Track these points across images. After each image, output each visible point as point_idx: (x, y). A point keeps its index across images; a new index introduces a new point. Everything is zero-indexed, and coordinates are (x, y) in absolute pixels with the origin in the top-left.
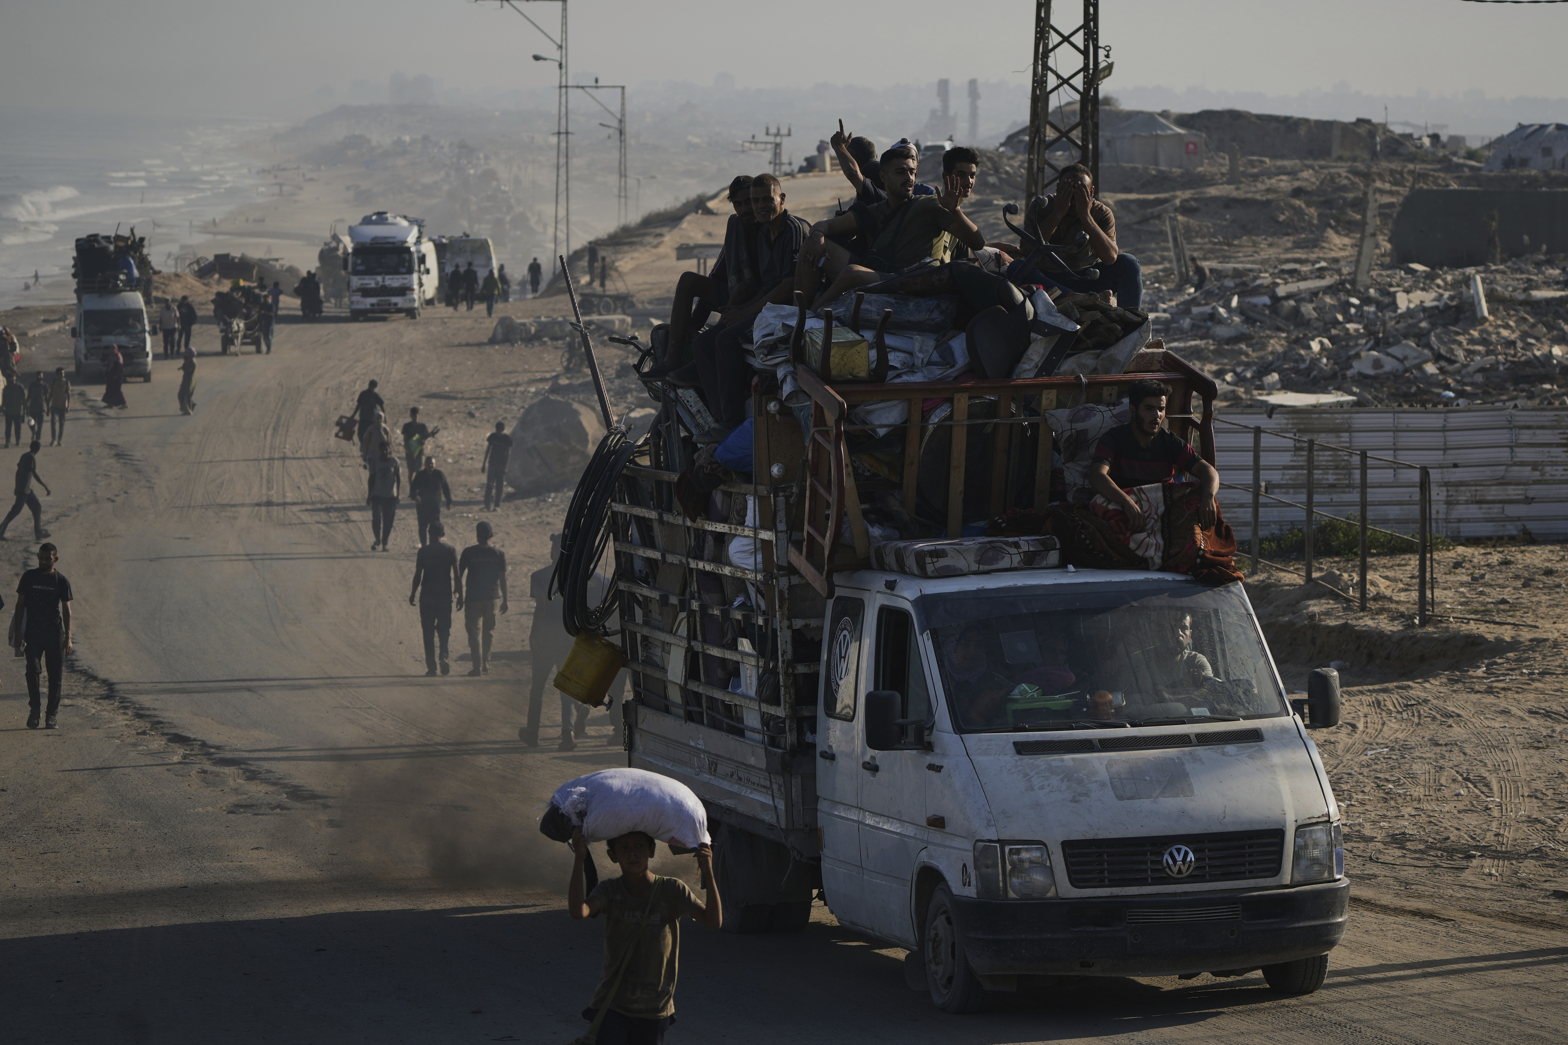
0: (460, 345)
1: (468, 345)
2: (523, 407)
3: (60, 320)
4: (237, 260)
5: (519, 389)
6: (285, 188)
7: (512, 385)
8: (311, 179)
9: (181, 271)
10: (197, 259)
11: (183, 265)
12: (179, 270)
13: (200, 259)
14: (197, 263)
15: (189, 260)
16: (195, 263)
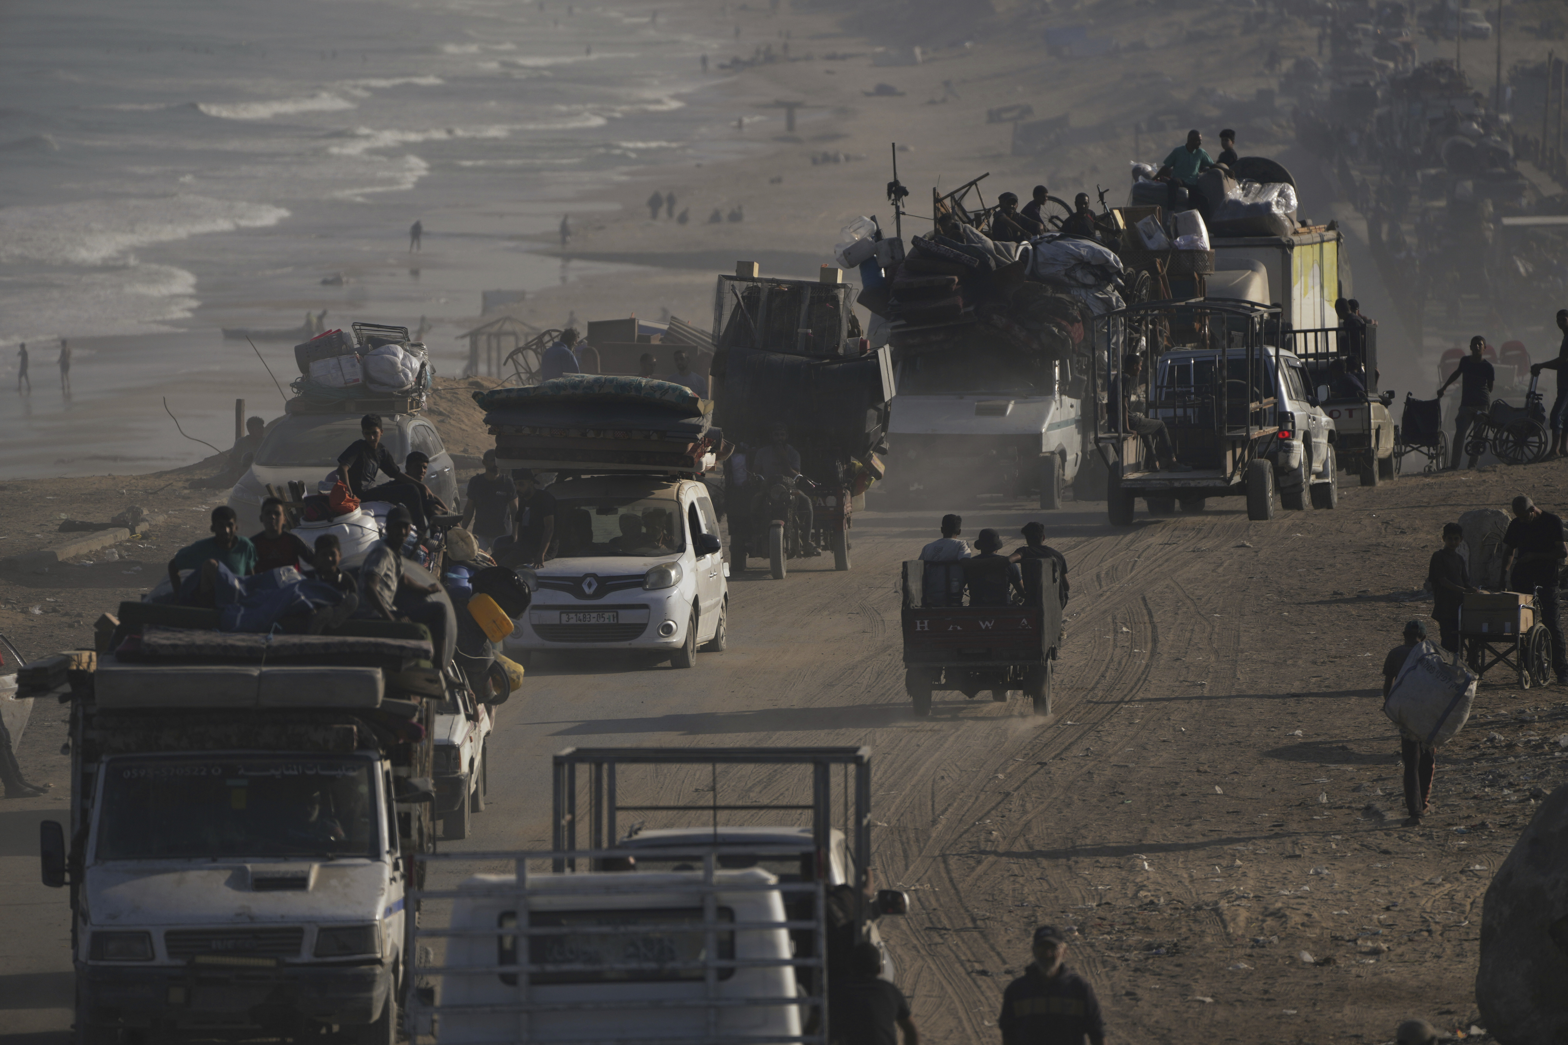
0: (1337, 599)
1: (1362, 598)
2: (1536, 795)
3: (118, 523)
4: (655, 341)
5: (1521, 737)
6: (802, 118)
7: (1501, 724)
8: (883, 90)
9: (490, 373)
10: (535, 336)
11: (494, 355)
12: (482, 369)
13: (544, 334)
14: (534, 347)
15: (512, 339)
16: (528, 346)
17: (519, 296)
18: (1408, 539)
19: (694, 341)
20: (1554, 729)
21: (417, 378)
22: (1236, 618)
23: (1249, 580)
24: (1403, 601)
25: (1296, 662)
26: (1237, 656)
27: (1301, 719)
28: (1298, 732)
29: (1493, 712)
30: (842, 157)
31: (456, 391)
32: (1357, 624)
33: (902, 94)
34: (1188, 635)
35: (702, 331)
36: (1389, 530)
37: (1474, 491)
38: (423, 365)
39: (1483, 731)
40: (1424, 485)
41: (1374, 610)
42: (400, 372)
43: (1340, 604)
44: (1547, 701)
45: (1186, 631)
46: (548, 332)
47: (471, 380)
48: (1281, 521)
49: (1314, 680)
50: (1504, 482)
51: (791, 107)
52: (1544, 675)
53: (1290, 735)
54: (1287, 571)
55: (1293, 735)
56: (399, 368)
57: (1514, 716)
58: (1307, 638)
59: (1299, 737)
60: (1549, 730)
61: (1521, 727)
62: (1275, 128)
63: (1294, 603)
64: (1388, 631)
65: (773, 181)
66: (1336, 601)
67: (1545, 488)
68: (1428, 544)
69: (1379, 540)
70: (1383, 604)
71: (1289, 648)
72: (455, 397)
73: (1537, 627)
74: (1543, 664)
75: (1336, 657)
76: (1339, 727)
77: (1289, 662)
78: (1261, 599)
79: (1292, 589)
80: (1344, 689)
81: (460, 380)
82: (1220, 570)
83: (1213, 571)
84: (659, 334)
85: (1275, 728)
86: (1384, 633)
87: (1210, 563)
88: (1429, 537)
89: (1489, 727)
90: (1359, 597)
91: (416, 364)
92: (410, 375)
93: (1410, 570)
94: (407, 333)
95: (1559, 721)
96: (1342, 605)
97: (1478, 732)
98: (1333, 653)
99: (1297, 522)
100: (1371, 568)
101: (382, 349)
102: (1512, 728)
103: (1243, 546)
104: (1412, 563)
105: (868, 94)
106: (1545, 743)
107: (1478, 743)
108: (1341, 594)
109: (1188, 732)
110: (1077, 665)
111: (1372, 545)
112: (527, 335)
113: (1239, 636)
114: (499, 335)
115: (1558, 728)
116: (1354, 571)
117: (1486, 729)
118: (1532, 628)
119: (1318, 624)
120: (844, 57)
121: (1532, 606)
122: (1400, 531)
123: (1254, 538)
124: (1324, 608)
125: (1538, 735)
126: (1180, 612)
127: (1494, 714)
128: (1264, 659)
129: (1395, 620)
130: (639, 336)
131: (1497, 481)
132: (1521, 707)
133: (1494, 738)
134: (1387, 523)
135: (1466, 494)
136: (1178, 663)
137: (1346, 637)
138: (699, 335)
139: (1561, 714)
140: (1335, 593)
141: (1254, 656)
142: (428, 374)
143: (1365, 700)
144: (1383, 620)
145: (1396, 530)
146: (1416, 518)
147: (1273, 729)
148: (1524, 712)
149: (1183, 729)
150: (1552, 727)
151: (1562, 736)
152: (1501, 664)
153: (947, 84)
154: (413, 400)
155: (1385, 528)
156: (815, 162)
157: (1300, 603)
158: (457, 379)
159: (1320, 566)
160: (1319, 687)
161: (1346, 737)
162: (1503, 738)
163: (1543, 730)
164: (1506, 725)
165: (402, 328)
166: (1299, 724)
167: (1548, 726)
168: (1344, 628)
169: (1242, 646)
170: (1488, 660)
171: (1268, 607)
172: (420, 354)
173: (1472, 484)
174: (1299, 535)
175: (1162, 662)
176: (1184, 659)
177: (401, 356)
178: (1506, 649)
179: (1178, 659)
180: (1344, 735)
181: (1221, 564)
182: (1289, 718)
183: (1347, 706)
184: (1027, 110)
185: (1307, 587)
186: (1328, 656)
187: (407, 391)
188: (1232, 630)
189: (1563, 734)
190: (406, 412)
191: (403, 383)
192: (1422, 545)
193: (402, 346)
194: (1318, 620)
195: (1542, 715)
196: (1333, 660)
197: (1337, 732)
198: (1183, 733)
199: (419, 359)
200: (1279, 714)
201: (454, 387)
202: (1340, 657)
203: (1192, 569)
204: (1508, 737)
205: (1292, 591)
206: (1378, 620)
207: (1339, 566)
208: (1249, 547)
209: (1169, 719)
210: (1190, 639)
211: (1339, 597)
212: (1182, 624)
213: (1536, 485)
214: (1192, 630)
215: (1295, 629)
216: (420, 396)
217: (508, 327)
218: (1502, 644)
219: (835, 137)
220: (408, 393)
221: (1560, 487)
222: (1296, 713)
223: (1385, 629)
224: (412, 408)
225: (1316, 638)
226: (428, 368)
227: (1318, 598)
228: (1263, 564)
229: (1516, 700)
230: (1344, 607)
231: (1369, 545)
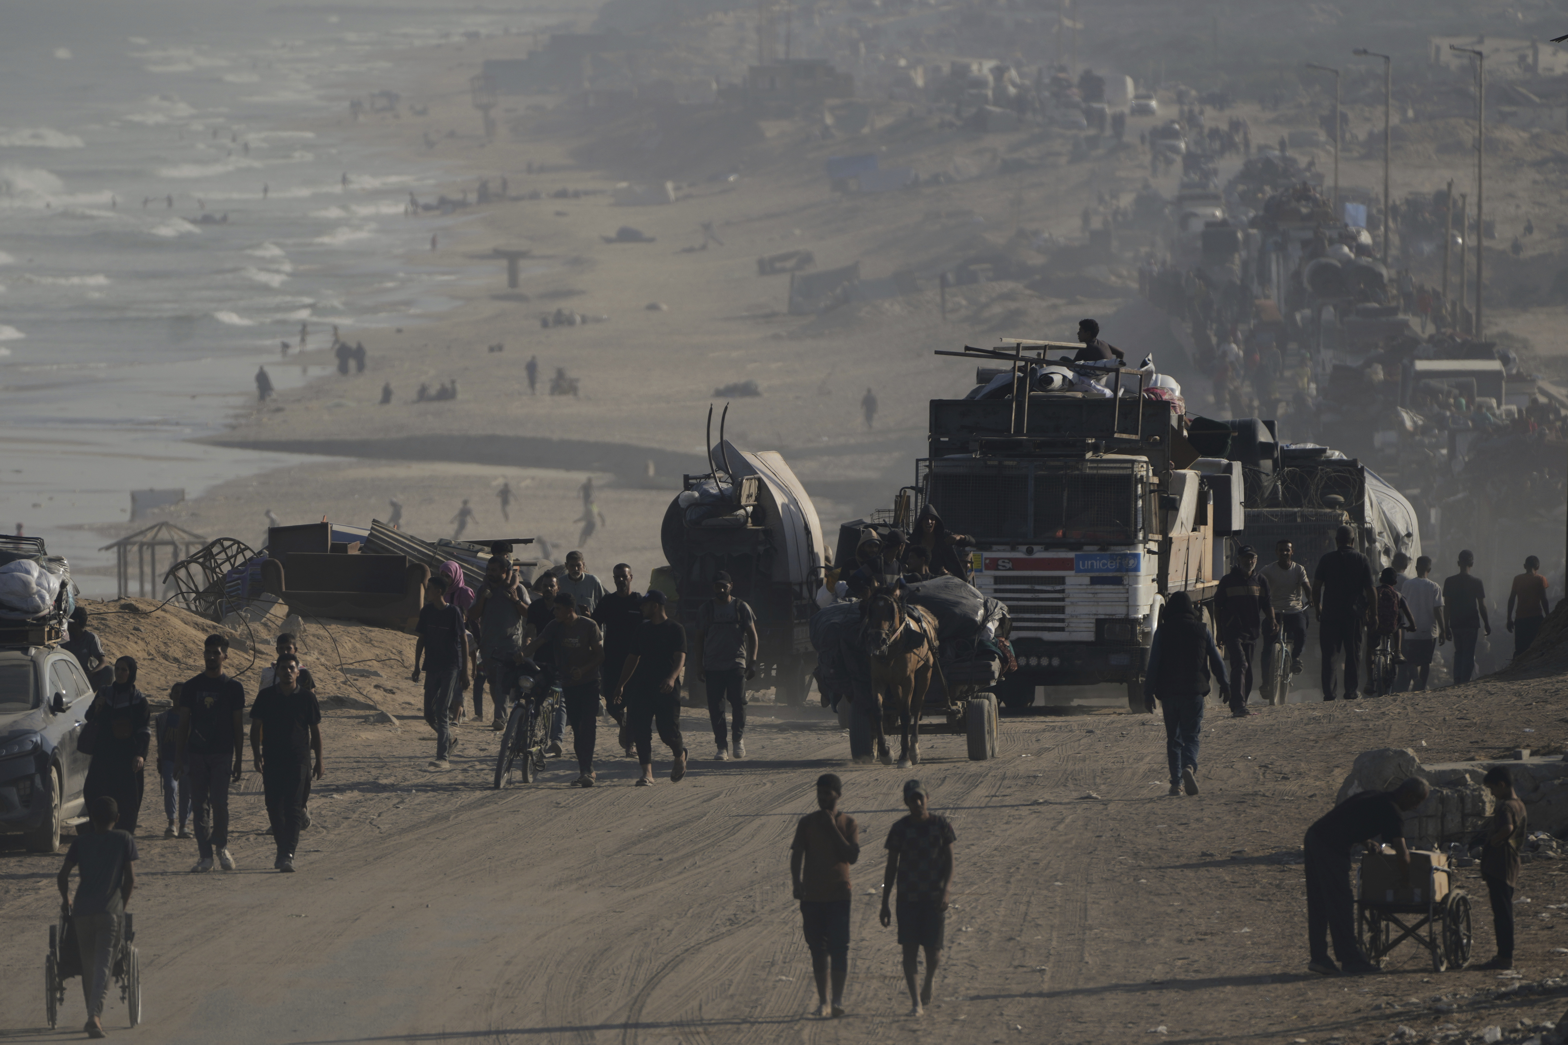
0: (1206, 861)
1: (1237, 860)
4: (354, 550)
5: (1437, 1032)
6: (529, 271)
7: (1409, 1016)
8: (627, 235)
9: (142, 593)
10: (200, 548)
11: (147, 570)
12: (133, 587)
13: (213, 544)
14: (201, 560)
15: (169, 549)
16: (193, 559)
17: (178, 496)
18: (1292, 786)
19: (401, 550)
20: (1478, 1020)
21: (56, 601)
22: (1082, 886)
23: (1097, 839)
24: (1288, 864)
25: (1158, 940)
26: (1084, 934)
27: (1165, 1012)
28: (1162, 1029)
29: (1401, 1000)
30: (578, 319)
31: (104, 616)
32: (1231, 892)
33: (651, 240)
34: (1023, 908)
35: (412, 537)
36: (1267, 776)
37: (1371, 726)
38: (63, 585)
39: (1390, 1025)
40: (1310, 719)
41: (1252, 874)
42: (34, 594)
43: (1210, 869)
44: (1467, 986)
45: (1020, 903)
46: (219, 541)
47: (123, 602)
48: (1135, 766)
49: (1179, 963)
50: (1407, 714)
51: (513, 258)
52: (1463, 953)
53: (1151, 1032)
54: (1144, 827)
55: (1155, 1032)
56: (33, 588)
57: (1427, 1005)
58: (1169, 910)
59: (1163, 1034)
60: (1471, 1022)
61: (1436, 1019)
62: (1113, 278)
63: (1153, 868)
64: (1270, 900)
65: (492, 350)
66: (1205, 865)
67: (1459, 722)
68: (1317, 792)
69: (1257, 789)
70: (1263, 867)
71: (1148, 923)
72: (104, 625)
73: (1453, 895)
74: (1461, 940)
75: (1206, 934)
76: (1212, 1022)
77: (1149, 941)
78: (1113, 862)
79: (1150, 849)
80: (1215, 975)
81: (109, 602)
82: (1061, 827)
83: (1053, 829)
84: (358, 542)
85: (1133, 1023)
86: (1266, 903)
87: (1048, 819)
88: (1318, 783)
89: (1397, 1019)
90: (1233, 858)
91: (55, 584)
92: (47, 597)
93: (1294, 824)
94: (42, 544)
95: (1483, 1011)
96: (1213, 869)
97: (1384, 1025)
98: (1203, 928)
99: (1155, 766)
100: (1248, 822)
101: (12, 565)
102: (1426, 1020)
103: (1089, 797)
104: (1297, 816)
105: (608, 241)
106: (1467, 1039)
107: (1384, 1039)
108: (1211, 855)
109: (1026, 1031)
110: (887, 948)
111: (1248, 794)
112: (187, 545)
113: (1086, 910)
114: (152, 545)
115: (1482, 1019)
116: (1226, 827)
117: (1393, 1022)
118: (1446, 897)
119: (1183, 892)
120: (577, 195)
121: (1446, 868)
122: (1281, 776)
123: (1103, 787)
124: (1190, 873)
125: (1458, 1029)
126: (1012, 880)
127: (1403, 1003)
128: (1117, 937)
129: (1278, 886)
130: (332, 544)
131: (1399, 713)
132: (1437, 994)
133: (1404, 1033)
134: (1266, 766)
135: (1362, 729)
136: (1011, 944)
137: (1219, 909)
138: (407, 542)
139: (1485, 1002)
140: (1204, 854)
141: (1106, 934)
142: (70, 595)
143: (1244, 988)
144: (1264, 887)
145: (1277, 775)
146: (1300, 760)
147: (1130, 1025)
148: (1439, 1000)
149: (1019, 1027)
150: (1475, 1018)
151: (1487, 1030)
152: (1410, 939)
153: (707, 227)
154: (52, 628)
155: (1264, 774)
156: (545, 324)
157: (1160, 868)
158: (106, 600)
159: (1184, 821)
160: (1187, 971)
161: (1221, 1034)
162: (1414, 1033)
163: (1463, 1022)
164: (1418, 1017)
165: (37, 538)
166: (1163, 1018)
167: (1469, 1017)
168: (1216, 897)
169: (1090, 922)
170: (1393, 936)
171: (1122, 873)
172: (59, 570)
173: (1369, 718)
174: (1158, 783)
175: (992, 943)
176: (1018, 938)
177: (36, 574)
178: (1416, 921)
179: (1011, 939)
180: (1219, 1031)
181: (1062, 821)
182: (1151, 1010)
183: (1222, 995)
184: (807, 259)
185: (1170, 848)
186: (1197, 933)
187: (44, 617)
188: (1077, 901)
189: (1489, 1027)
190: (43, 644)
191: (39, 607)
192: (1310, 794)
193: (37, 561)
194: (1184, 889)
195: (1462, 1003)
196: (1203, 937)
197: (1210, 1027)
198: (1020, 1032)
199: (58, 578)
200: (1137, 1005)
201: (102, 611)
202: (1212, 934)
203: (1027, 827)
204: (1420, 1031)
205: (1150, 852)
206: (1258, 887)
207: (1207, 820)
208: (1096, 798)
209: (1002, 1014)
210: (1026, 914)
211: (1208, 859)
212: (1015, 894)
213: (1447, 718)
214: (1029, 902)
215: (1156, 899)
216: (60, 623)
217: (164, 535)
218: (1410, 916)
219: (569, 293)
220: (45, 619)
221: (1477, 720)
222: (1158, 1005)
223: (1265, 898)
224: (50, 639)
225: (1181, 911)
226: (69, 588)
227: (1183, 861)
228: (1114, 819)
229: (1430, 985)
230: (1214, 871)
231: (1244, 795)
